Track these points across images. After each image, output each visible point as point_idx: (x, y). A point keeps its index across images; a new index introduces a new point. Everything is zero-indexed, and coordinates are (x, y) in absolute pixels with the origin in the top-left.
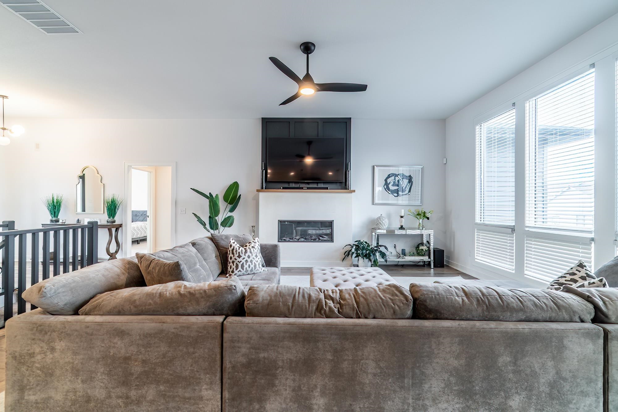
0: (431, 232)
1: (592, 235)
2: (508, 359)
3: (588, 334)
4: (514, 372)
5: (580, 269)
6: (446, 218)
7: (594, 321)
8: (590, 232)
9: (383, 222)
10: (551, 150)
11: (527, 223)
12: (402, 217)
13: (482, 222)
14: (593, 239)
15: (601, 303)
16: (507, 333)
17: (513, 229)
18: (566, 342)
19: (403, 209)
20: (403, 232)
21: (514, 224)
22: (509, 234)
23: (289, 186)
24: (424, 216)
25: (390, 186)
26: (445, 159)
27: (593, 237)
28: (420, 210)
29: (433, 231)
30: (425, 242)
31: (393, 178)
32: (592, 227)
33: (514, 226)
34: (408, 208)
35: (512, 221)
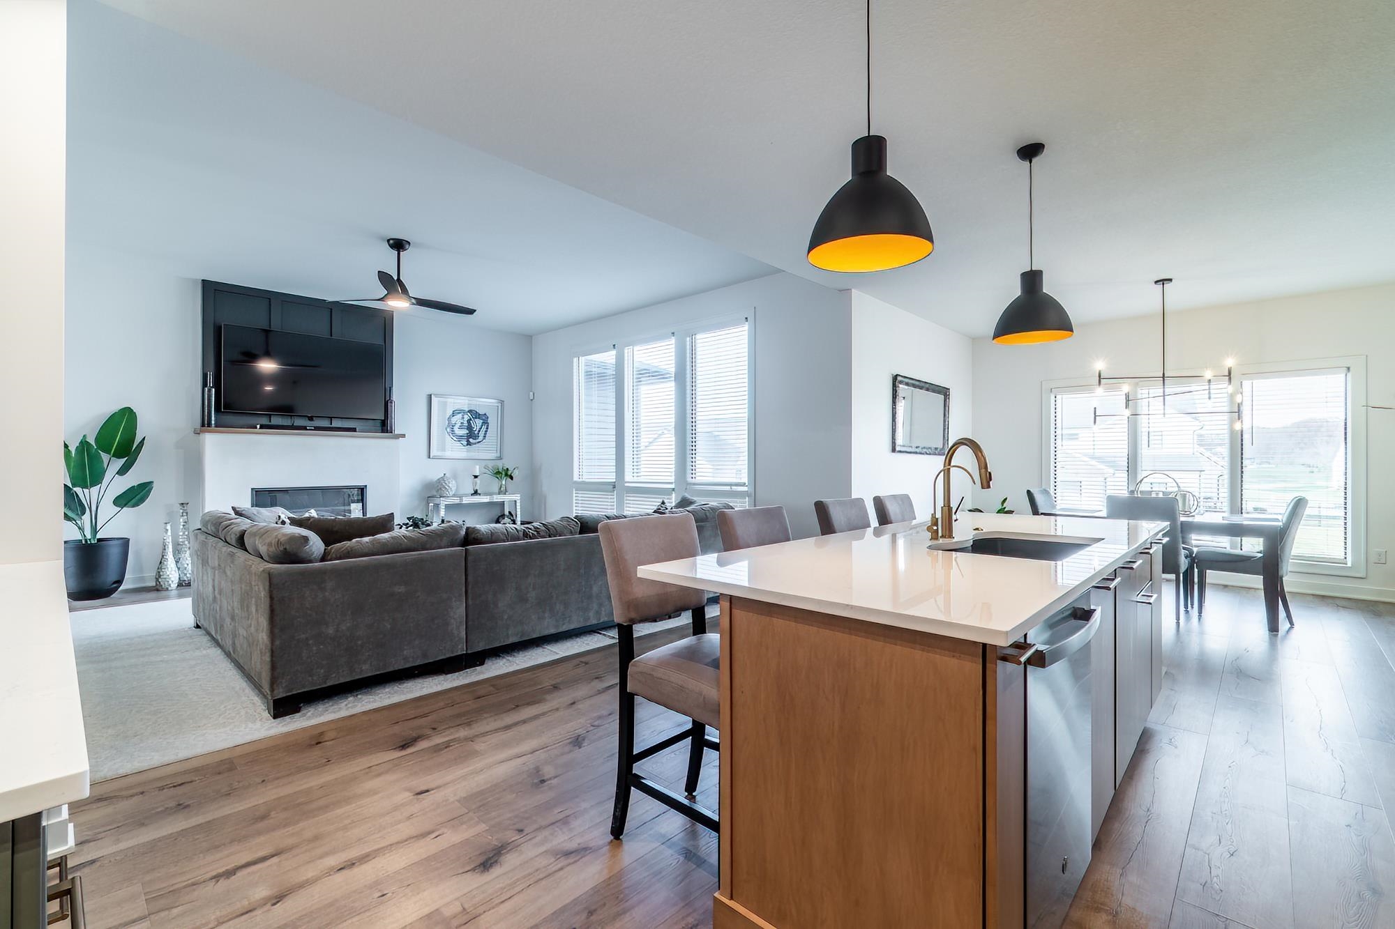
0: (517, 497)
1: (673, 486)
6: (533, 475)
8: (672, 483)
9: (450, 485)
10: (644, 389)
11: (626, 478)
12: (476, 477)
13: (581, 480)
14: (673, 489)
17: (614, 486)
19: (477, 465)
20: (477, 499)
21: (614, 480)
22: (609, 491)
23: (270, 421)
24: (506, 475)
25: (456, 429)
26: (531, 393)
28: (500, 465)
29: (519, 495)
30: (507, 513)
31: (460, 416)
32: (672, 479)
33: (614, 482)
34: (484, 463)
35: (611, 478)
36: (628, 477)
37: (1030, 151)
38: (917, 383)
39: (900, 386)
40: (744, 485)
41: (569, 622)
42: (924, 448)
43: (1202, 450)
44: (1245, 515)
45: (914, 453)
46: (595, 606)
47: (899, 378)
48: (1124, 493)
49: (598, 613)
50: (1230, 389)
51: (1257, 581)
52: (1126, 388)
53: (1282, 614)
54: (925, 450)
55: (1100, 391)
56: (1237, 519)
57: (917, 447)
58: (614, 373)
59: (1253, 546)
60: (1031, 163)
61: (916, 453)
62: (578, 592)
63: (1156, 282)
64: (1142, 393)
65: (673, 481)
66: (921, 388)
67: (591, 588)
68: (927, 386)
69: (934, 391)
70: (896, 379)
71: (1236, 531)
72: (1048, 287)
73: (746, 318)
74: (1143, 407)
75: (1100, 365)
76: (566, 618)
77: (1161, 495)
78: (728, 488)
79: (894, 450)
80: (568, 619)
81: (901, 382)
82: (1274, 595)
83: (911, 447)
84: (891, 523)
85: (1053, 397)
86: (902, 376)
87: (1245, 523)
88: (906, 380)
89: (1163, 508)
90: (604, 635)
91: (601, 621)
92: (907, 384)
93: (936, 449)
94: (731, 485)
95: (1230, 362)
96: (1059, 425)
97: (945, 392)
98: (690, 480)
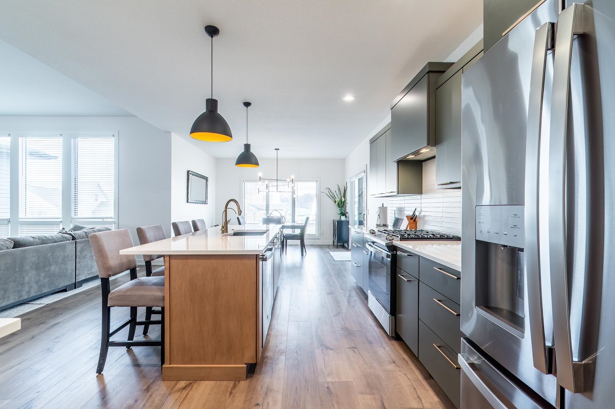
1: (61, 220)
2: (51, 254)
3: (71, 243)
4: (52, 258)
5: (63, 230)
7: (72, 240)
8: (60, 218)
11: (20, 216)
14: (61, 222)
15: (74, 235)
16: (50, 246)
17: (9, 221)
18: (66, 246)
21: (9, 218)
22: (5, 224)
27: (61, 221)
33: (10, 219)
35: (8, 216)
36: (21, 215)
37: (247, 104)
38: (196, 174)
39: (190, 175)
40: (111, 218)
41: (8, 300)
42: (199, 201)
43: (282, 203)
44: (295, 223)
45: (195, 203)
46: (27, 289)
47: (190, 172)
48: (265, 217)
49: (28, 292)
50: (293, 185)
51: (298, 242)
52: (267, 182)
53: (304, 250)
54: (199, 202)
55: (260, 183)
56: (294, 224)
57: (196, 201)
58: (9, 151)
59: (298, 232)
60: (247, 108)
61: (196, 203)
62: (14, 282)
63: (275, 149)
64: (270, 184)
65: (61, 217)
66: (198, 176)
67: (24, 278)
68: (200, 176)
69: (203, 178)
70: (189, 172)
71: (293, 227)
72: (252, 150)
73: (113, 135)
74: (271, 189)
75: (260, 174)
76: (5, 298)
77: (276, 218)
78: (101, 220)
79: (188, 202)
80: (7, 299)
81: (190, 174)
82: (303, 246)
83: (194, 200)
84: (199, 230)
85: (244, 183)
86: (191, 171)
87: (296, 225)
88: (192, 173)
89: (278, 221)
90: (32, 304)
91: (31, 296)
92: (193, 175)
93: (203, 201)
94: (103, 218)
95: (293, 177)
96: (246, 193)
97: (206, 179)
98: (73, 216)
